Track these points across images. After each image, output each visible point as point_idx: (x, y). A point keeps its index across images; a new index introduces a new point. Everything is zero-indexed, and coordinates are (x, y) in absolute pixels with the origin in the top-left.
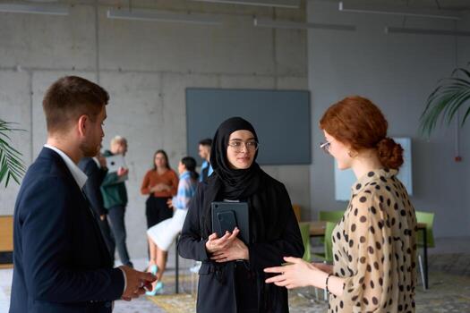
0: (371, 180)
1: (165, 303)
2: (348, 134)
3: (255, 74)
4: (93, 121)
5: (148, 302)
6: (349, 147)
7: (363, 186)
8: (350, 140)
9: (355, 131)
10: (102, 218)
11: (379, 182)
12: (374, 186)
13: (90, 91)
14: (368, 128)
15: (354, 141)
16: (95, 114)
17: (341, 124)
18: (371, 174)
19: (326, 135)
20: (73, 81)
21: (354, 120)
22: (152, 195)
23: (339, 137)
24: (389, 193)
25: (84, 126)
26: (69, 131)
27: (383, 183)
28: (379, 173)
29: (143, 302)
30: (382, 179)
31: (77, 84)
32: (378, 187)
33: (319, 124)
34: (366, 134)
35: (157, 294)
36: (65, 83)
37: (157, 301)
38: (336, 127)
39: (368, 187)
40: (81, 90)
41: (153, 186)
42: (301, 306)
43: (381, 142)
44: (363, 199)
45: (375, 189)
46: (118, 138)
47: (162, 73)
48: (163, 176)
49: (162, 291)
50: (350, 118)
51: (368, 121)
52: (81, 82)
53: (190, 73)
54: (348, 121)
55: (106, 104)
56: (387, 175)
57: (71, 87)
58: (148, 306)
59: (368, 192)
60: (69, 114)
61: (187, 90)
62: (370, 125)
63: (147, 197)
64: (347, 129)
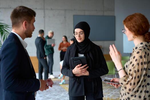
0: (142, 45)
1: (65, 87)
2: (134, 29)
3: (96, 10)
4: (30, 23)
5: (60, 86)
6: (134, 34)
7: (138, 48)
8: (134, 31)
9: (137, 28)
10: (45, 58)
11: (145, 47)
12: (143, 48)
13: (27, 11)
14: (142, 27)
15: (136, 32)
16: (30, 20)
17: (132, 25)
18: (142, 44)
19: (125, 27)
20: (21, 7)
21: (137, 23)
22: (62, 50)
23: (130, 29)
24: (148, 51)
25: (26, 25)
26: (20, 27)
27: (146, 47)
28: (144, 43)
29: (58, 86)
30: (146, 45)
31: (22, 9)
32: (144, 48)
33: (123, 22)
34: (141, 30)
35: (63, 84)
36: (18, 9)
37: (63, 86)
38: (130, 25)
39: (141, 48)
40: (24, 11)
41: (62, 48)
42: (111, 89)
43: (146, 34)
44: (138, 53)
45: (143, 49)
46: (51, 31)
47: (65, 10)
48: (66, 44)
49: (64, 83)
50: (136, 23)
51: (143, 25)
52: (24, 8)
53: (75, 10)
54: (135, 24)
55: (35, 16)
56: (148, 45)
57: (20, 10)
58: (60, 88)
59: (141, 50)
60: (20, 21)
61: (74, 16)
62: (143, 27)
63: (60, 51)
64: (134, 27)
